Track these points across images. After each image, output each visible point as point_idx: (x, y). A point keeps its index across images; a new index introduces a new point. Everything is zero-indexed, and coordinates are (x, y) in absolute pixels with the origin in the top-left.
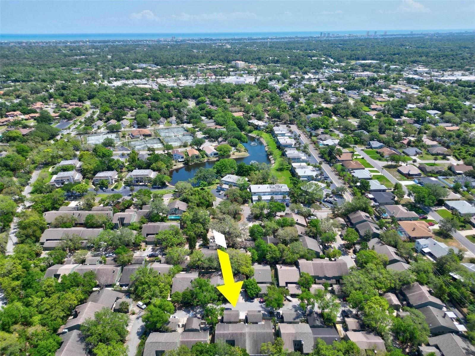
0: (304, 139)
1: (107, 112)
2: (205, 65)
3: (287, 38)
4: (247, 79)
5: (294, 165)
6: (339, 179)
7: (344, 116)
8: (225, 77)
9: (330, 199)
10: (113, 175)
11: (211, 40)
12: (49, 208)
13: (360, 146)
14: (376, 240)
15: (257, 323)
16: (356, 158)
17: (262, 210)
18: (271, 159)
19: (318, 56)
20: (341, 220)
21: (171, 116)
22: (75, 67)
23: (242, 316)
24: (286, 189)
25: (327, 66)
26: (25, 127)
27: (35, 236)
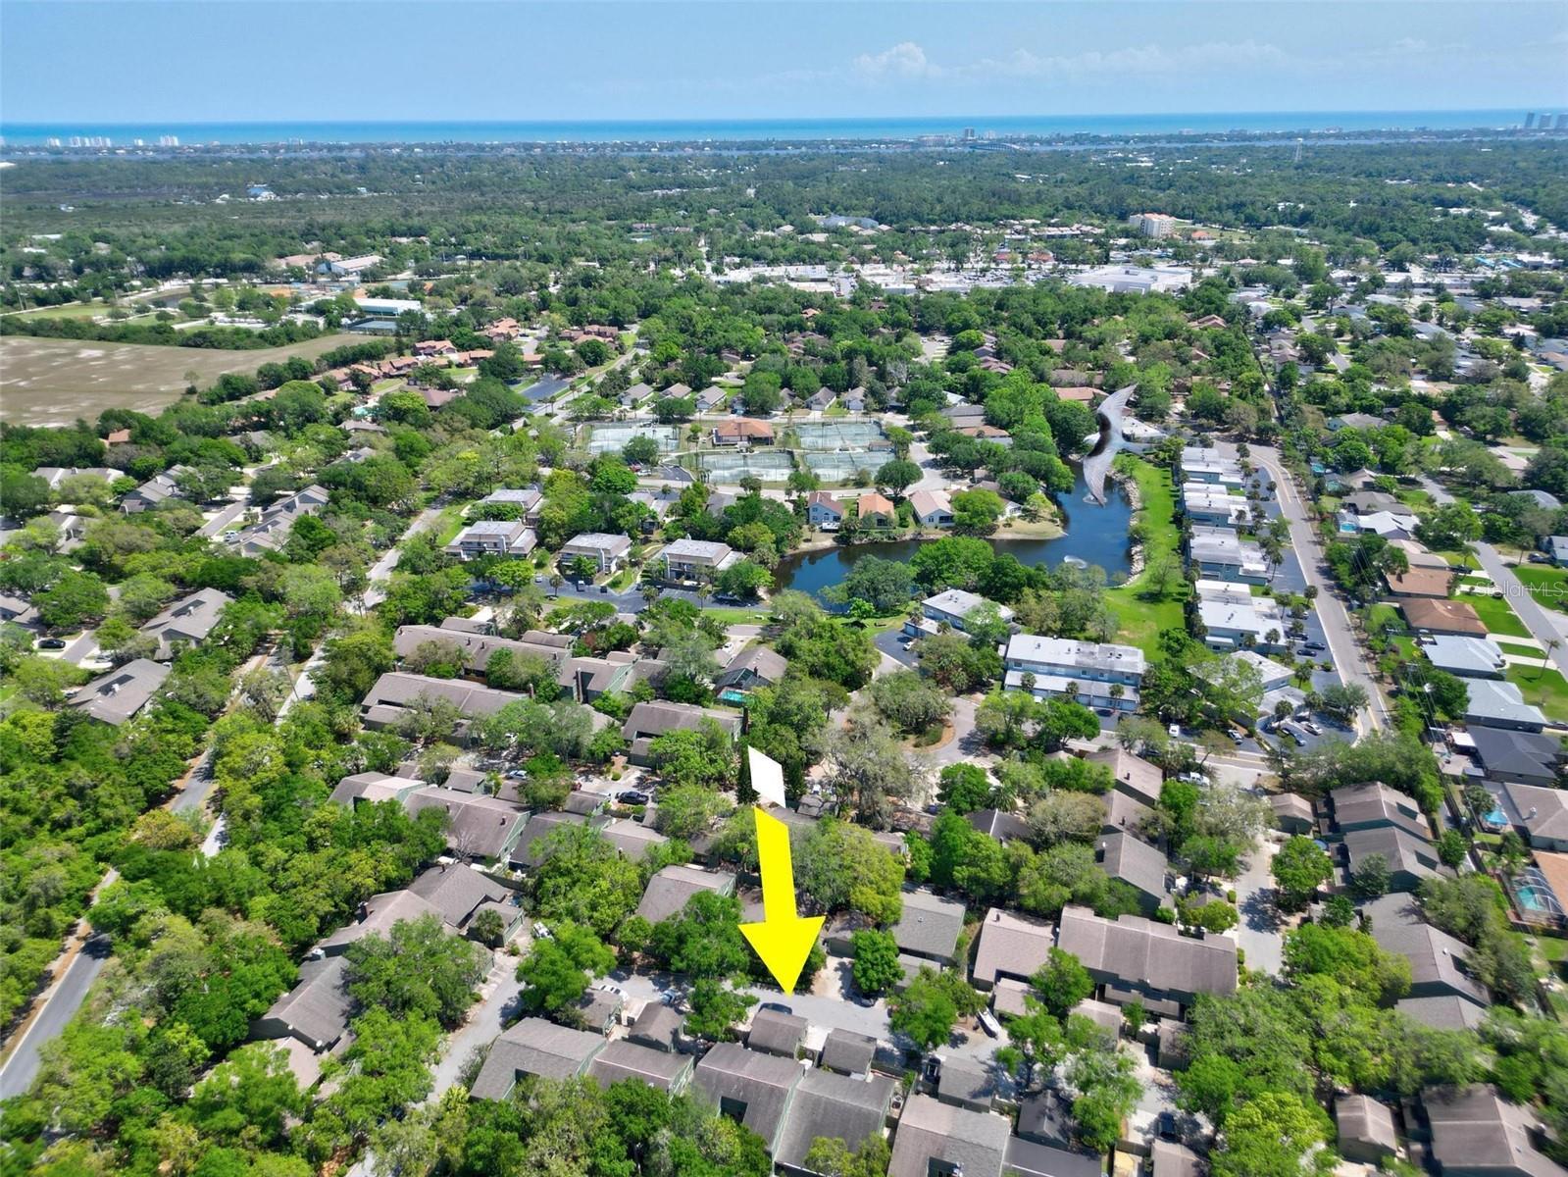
0: (1288, 499)
1: (673, 359)
2: (1034, 226)
3: (1379, 134)
4: (1160, 277)
5: (1202, 585)
6: (1366, 658)
7: (1486, 432)
8: (1087, 267)
9: (1296, 724)
10: (616, 546)
11: (1096, 139)
12: (418, 615)
13: (1505, 550)
14: (1405, 899)
15: (847, 1074)
16: (1468, 594)
17: (1018, 722)
18: (1136, 557)
19: (1479, 202)
20: (1299, 806)
21: (855, 387)
22: (642, 220)
23: (815, 1041)
24: (1134, 664)
25: (1500, 243)
26: (446, 385)
27: (352, 686)
